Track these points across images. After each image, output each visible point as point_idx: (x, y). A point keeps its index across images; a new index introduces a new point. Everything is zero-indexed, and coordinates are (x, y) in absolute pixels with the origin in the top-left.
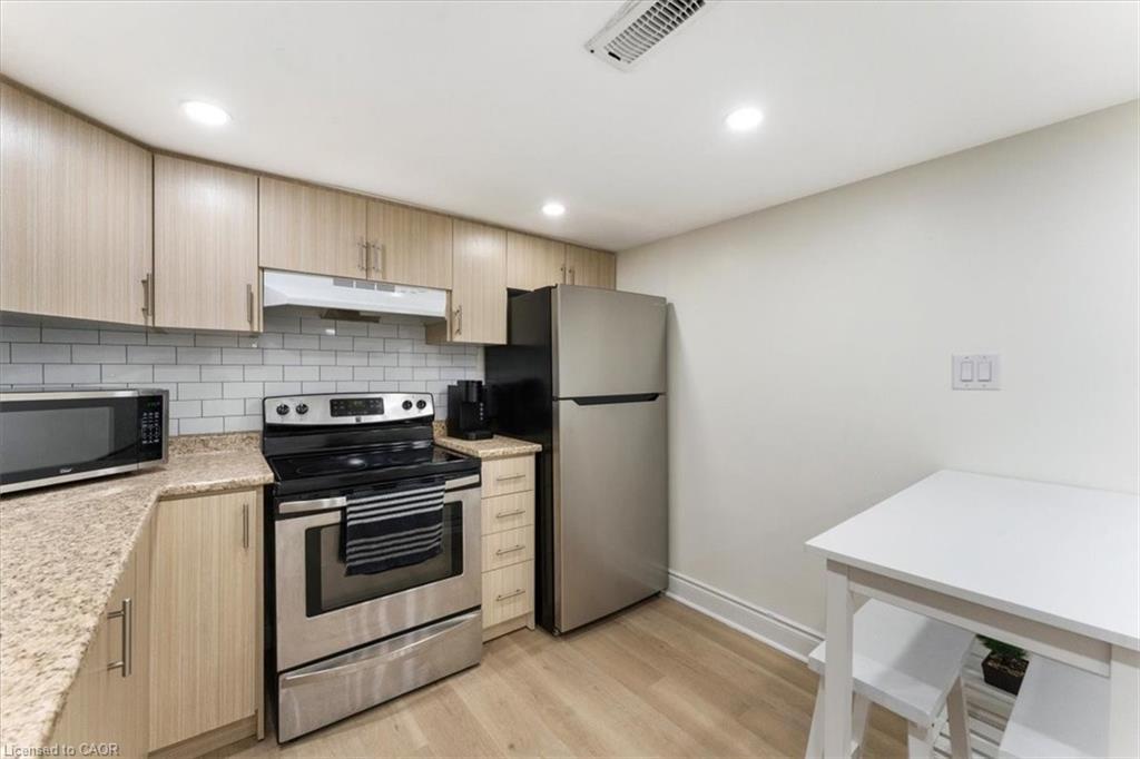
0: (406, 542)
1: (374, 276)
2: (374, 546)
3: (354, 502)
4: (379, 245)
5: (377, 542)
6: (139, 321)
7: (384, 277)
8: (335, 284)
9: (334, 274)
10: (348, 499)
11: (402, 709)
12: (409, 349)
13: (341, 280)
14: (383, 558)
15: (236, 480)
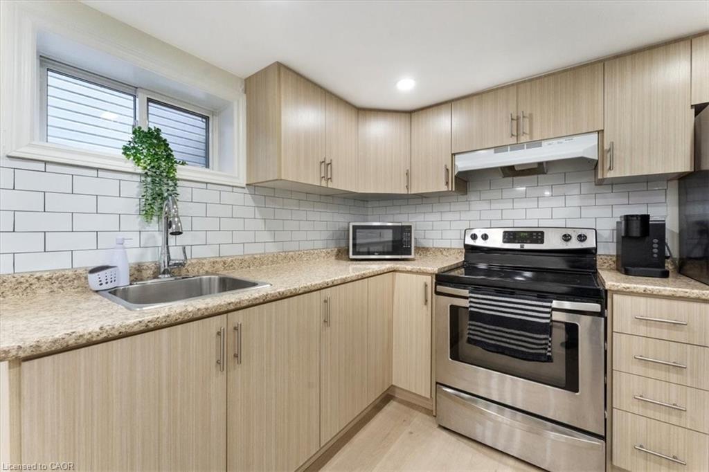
0: (511, 338)
1: (523, 139)
2: (487, 331)
3: (473, 295)
4: (527, 113)
5: (489, 329)
6: (404, 191)
7: (531, 137)
8: (495, 152)
9: (493, 146)
10: (469, 293)
11: (508, 465)
12: (577, 191)
13: (498, 149)
14: (493, 342)
15: (422, 268)
